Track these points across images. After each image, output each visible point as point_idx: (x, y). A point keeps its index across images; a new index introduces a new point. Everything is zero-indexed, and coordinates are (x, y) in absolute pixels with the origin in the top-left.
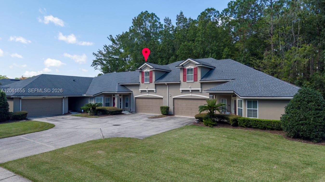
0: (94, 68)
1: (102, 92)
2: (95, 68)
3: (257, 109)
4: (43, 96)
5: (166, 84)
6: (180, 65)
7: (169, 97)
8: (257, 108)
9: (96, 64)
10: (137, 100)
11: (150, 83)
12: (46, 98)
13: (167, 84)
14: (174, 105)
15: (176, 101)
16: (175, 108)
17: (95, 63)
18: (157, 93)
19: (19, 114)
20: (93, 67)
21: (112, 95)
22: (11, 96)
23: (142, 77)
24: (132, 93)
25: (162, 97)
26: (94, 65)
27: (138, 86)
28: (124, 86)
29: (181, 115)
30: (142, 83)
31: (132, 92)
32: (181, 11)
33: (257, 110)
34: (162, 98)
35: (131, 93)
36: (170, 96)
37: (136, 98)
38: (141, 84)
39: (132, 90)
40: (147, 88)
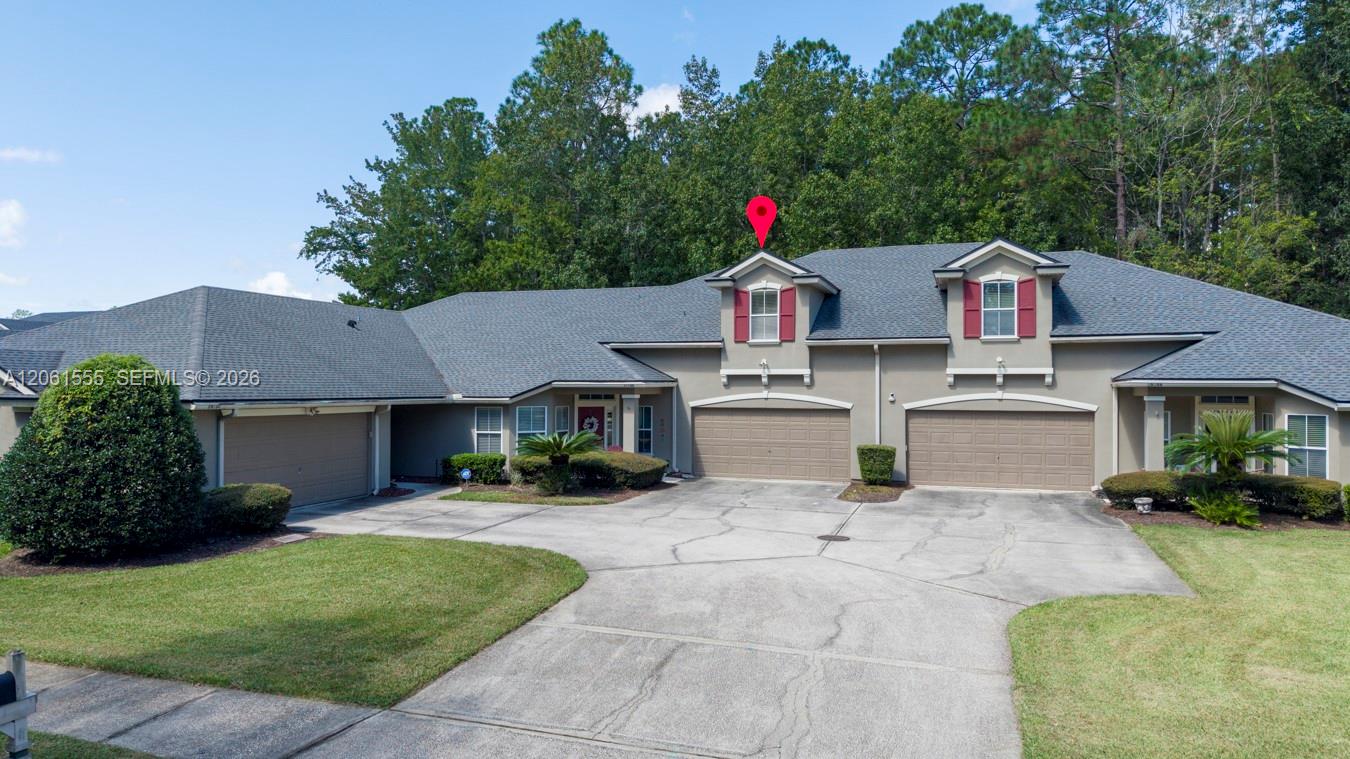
0: (317, 267)
1: (550, 383)
2: (321, 268)
3: (1327, 448)
4: (309, 404)
5: (876, 347)
6: (956, 265)
7: (886, 405)
8: (1325, 446)
9: (321, 247)
10: (702, 421)
11: (782, 341)
12: (322, 411)
13: (880, 346)
14: (907, 443)
15: (915, 423)
16: (911, 452)
17: (316, 243)
18: (815, 389)
19: (262, 502)
20: (312, 262)
21: (577, 396)
22: (192, 402)
23: (736, 313)
24: (678, 386)
25: (848, 405)
26: (315, 251)
27: (716, 354)
28: (628, 356)
29: (946, 481)
30: (736, 342)
31: (676, 381)
32: (778, 37)
33: (1325, 451)
34: (845, 412)
35: (672, 388)
36: (891, 399)
37: (695, 410)
38: (730, 345)
39: (673, 374)
40: (765, 366)
